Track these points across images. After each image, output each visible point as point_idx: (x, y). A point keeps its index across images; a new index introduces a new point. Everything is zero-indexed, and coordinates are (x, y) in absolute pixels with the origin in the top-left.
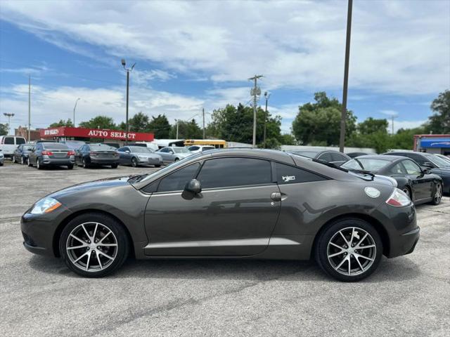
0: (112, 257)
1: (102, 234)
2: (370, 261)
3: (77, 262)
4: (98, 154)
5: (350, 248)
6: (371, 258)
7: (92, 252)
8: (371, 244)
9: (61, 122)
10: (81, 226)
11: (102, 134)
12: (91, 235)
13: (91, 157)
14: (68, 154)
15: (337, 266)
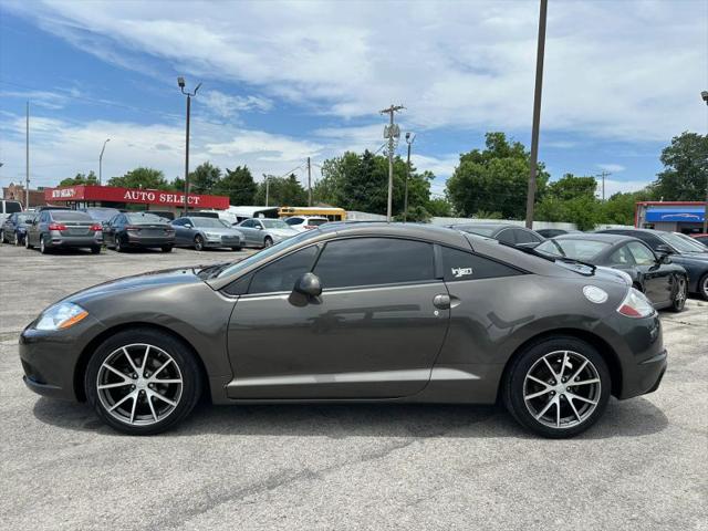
0: (173, 400)
1: (156, 363)
2: (590, 405)
3: (116, 410)
4: (140, 229)
5: (560, 385)
6: (592, 399)
7: (140, 392)
8: (593, 378)
9: (78, 177)
10: (122, 351)
11: (146, 197)
12: (139, 366)
13: (130, 234)
14: (93, 229)
15: (538, 413)
